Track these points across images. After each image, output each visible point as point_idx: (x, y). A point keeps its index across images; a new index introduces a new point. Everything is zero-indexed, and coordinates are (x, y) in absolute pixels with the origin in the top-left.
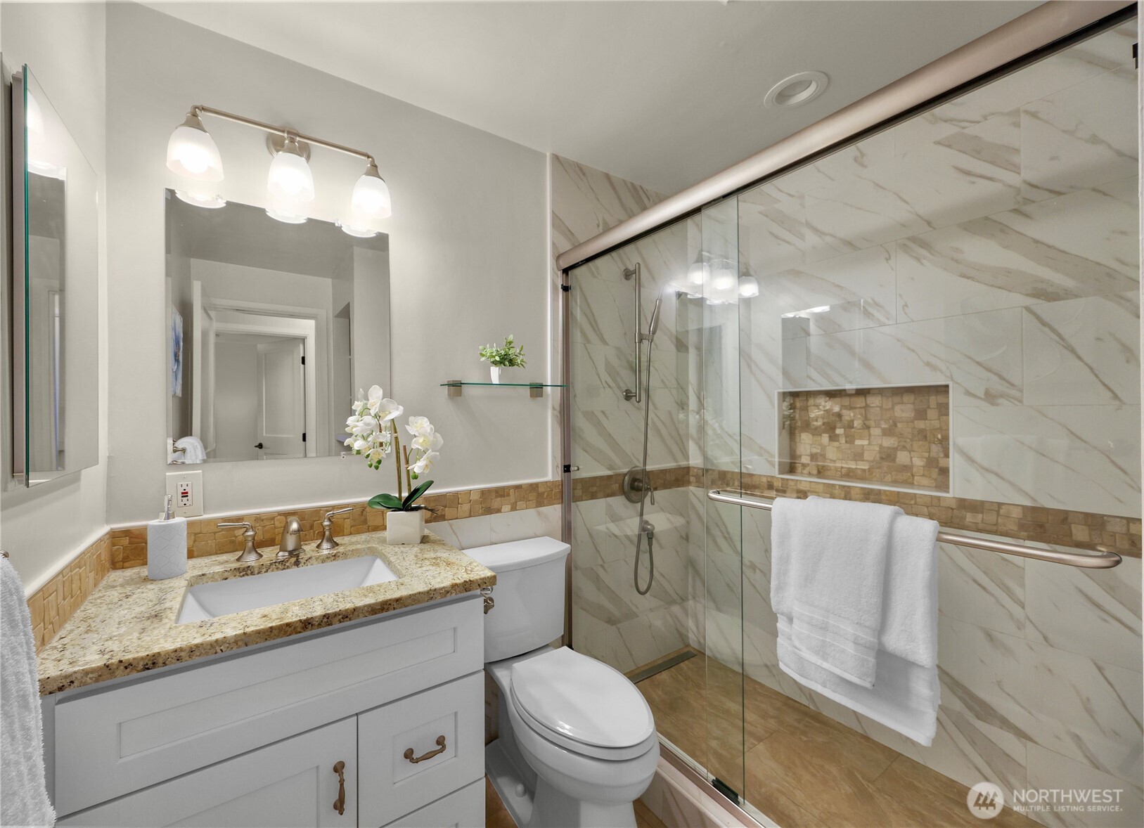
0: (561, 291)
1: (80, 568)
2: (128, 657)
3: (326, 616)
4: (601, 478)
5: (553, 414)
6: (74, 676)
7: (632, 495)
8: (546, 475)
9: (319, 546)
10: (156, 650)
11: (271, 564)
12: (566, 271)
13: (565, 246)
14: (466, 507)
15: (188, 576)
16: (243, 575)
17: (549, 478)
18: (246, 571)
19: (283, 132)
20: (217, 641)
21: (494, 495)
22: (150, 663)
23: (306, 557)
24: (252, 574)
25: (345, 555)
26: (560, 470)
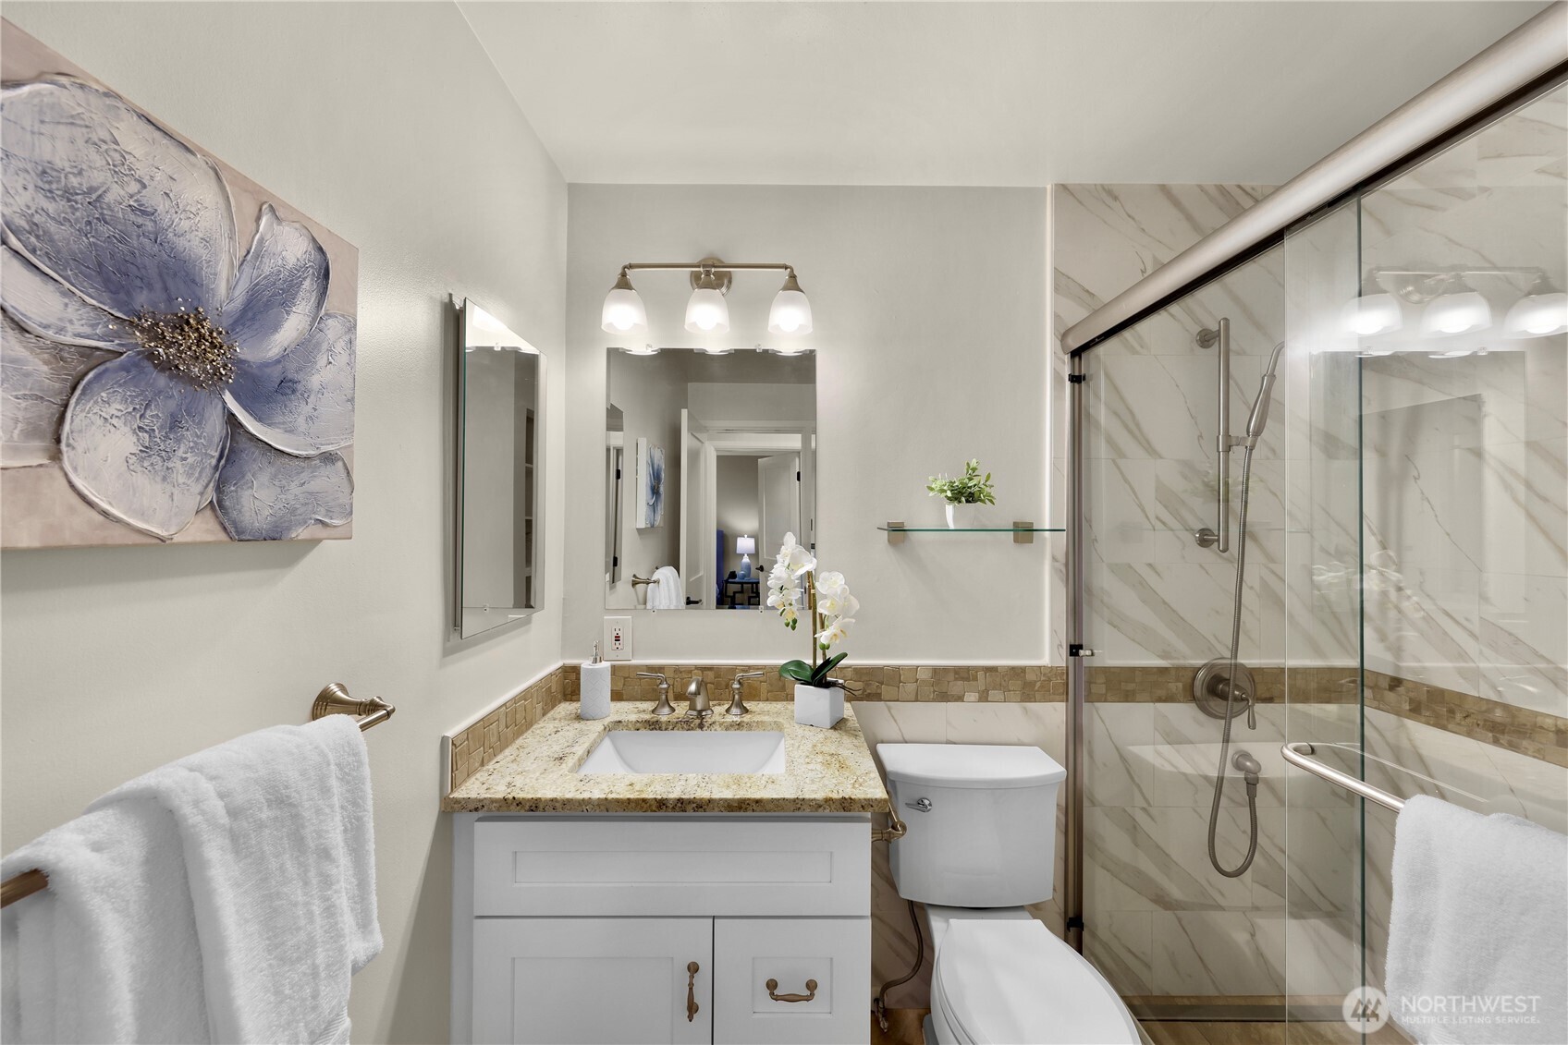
0: (1068, 384)
1: (526, 700)
2: (521, 795)
3: (680, 801)
4: (1145, 670)
5: (1054, 569)
6: (485, 801)
7: (1212, 704)
8: (1040, 656)
9: (728, 711)
10: (539, 796)
11: (677, 723)
12: (1077, 354)
13: (1076, 314)
14: (911, 687)
15: (607, 721)
16: (652, 729)
17: (1045, 660)
18: (654, 725)
19: (699, 267)
20: (583, 800)
21: (951, 676)
22: (534, 805)
23: (710, 721)
24: (660, 729)
25: (749, 726)
26: (1064, 651)
